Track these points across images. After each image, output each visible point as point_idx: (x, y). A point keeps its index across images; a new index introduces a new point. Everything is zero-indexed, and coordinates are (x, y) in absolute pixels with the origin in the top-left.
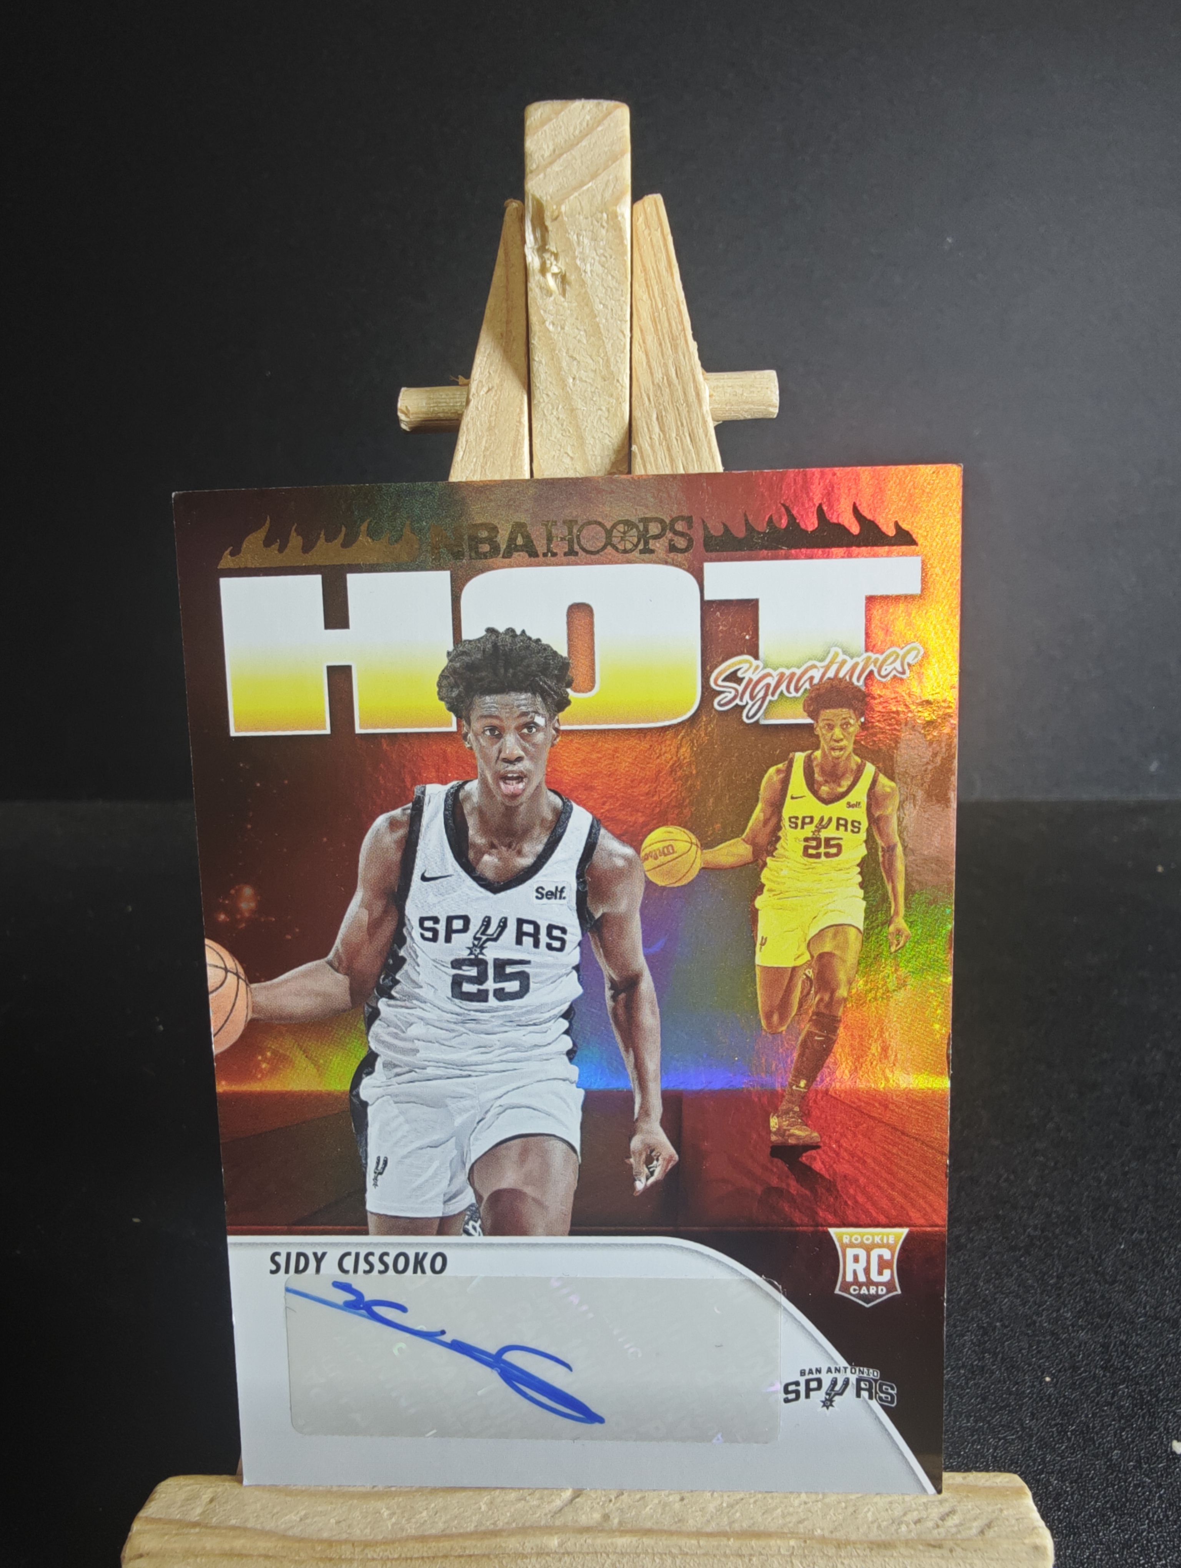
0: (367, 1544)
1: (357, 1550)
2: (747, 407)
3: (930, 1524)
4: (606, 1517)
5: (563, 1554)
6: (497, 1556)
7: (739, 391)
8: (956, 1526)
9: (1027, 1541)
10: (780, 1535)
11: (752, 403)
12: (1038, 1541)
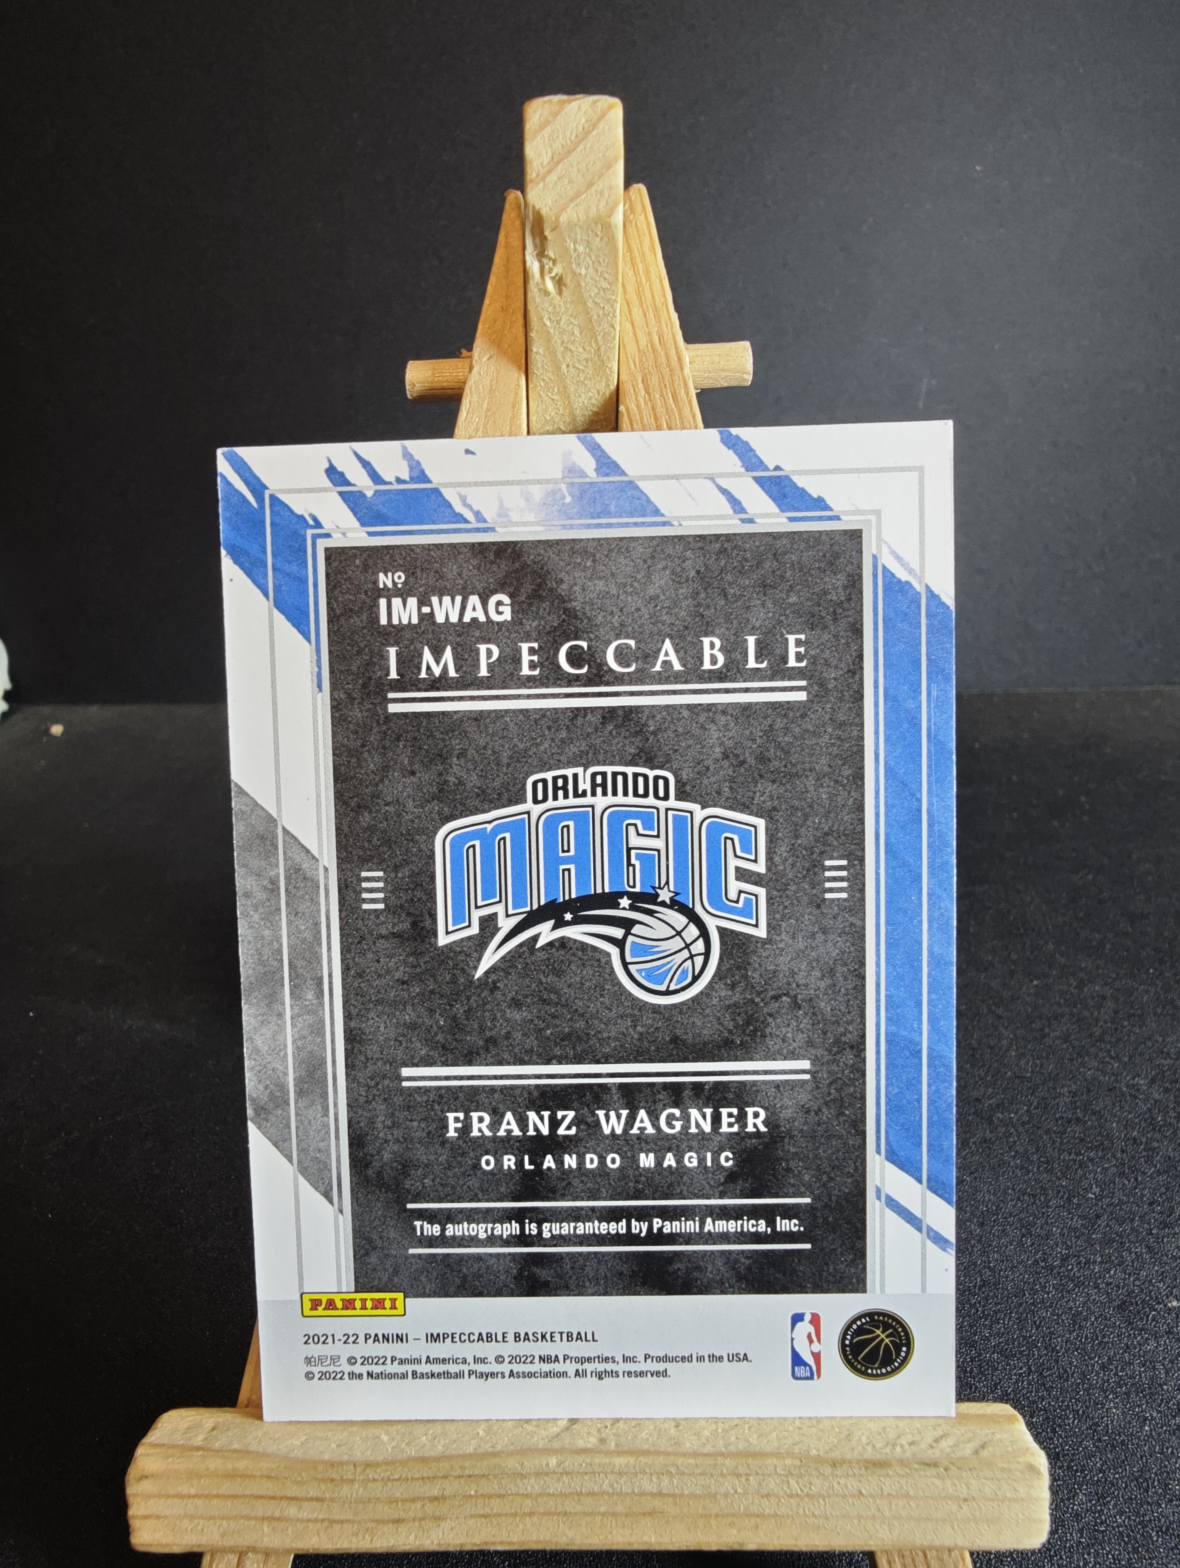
0: (368, 1465)
1: (359, 1469)
2: (723, 374)
3: (923, 1446)
4: (603, 1441)
5: (562, 1474)
6: (495, 1476)
7: (717, 360)
8: (950, 1447)
9: (1021, 1460)
10: (777, 1455)
11: (729, 371)
12: (1032, 1460)
